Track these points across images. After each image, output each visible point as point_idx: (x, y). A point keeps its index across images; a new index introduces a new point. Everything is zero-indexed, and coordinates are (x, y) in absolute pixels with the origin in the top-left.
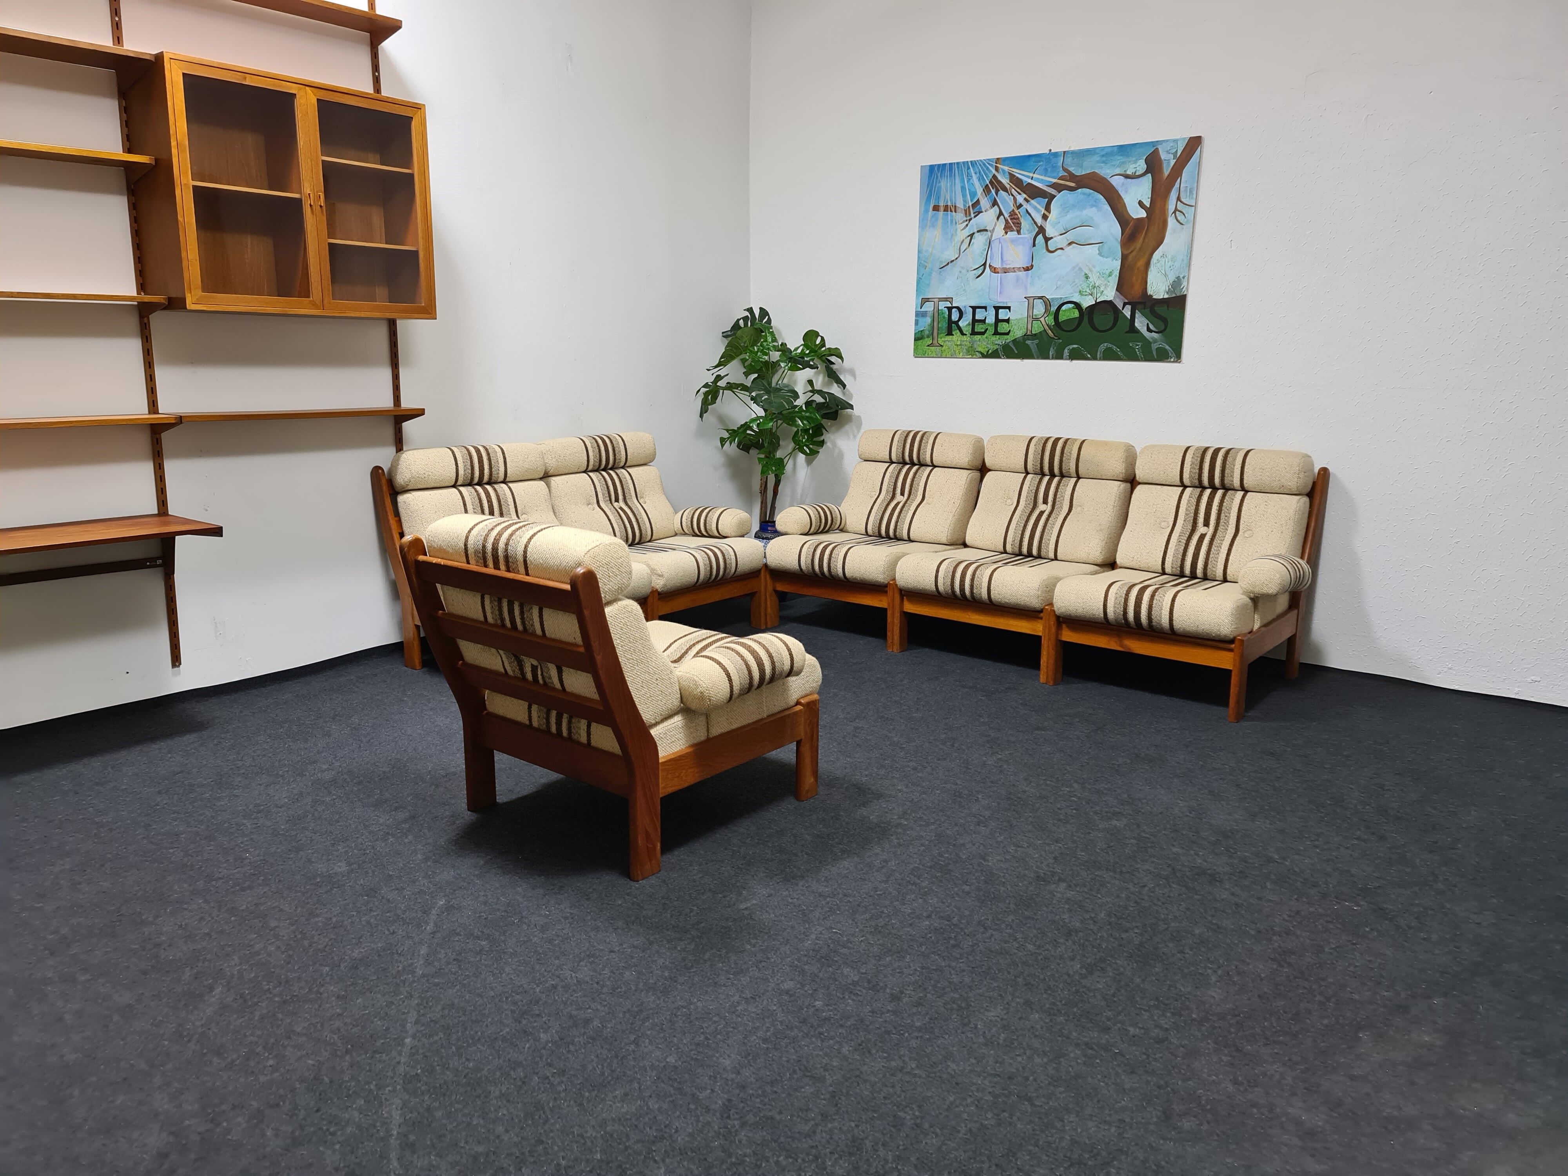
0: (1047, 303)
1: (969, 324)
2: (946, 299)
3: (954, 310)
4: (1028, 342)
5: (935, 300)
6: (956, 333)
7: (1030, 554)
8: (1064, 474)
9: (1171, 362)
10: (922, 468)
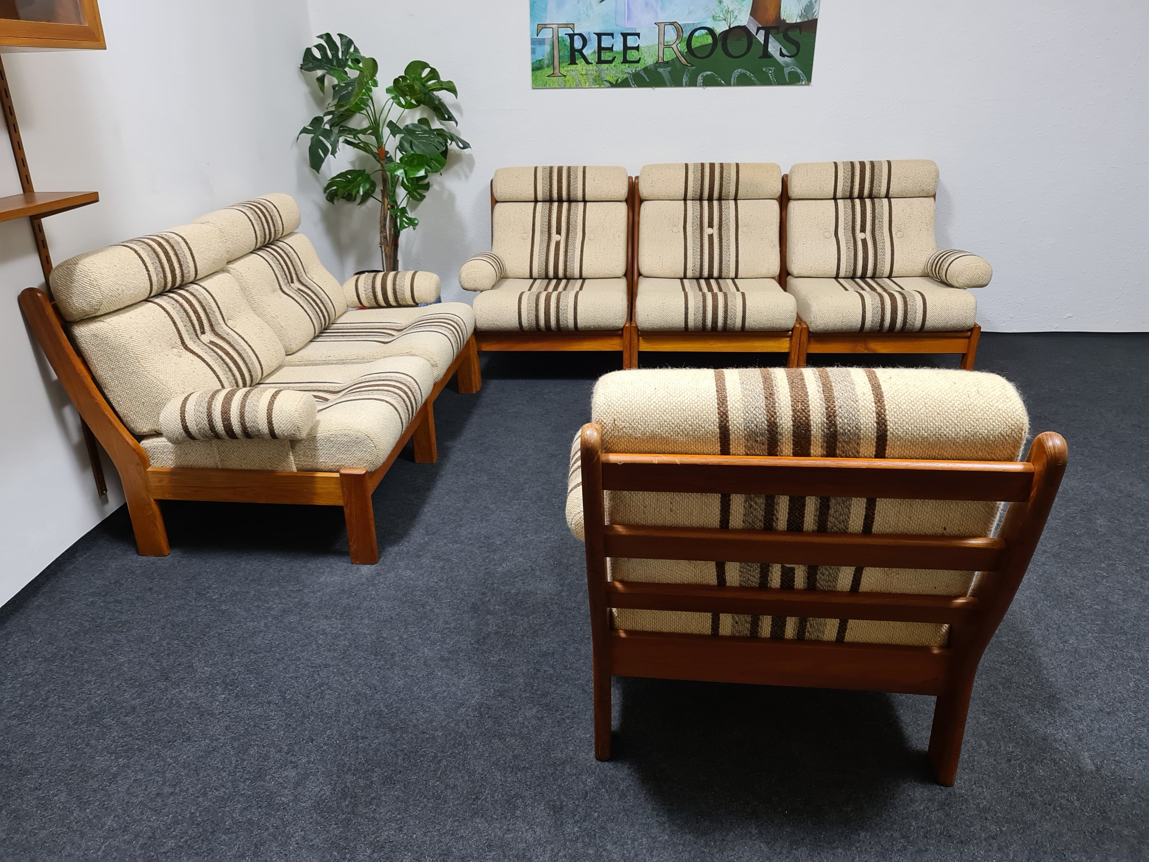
0: (679, 29)
1: (594, 52)
2: (567, 26)
3: (576, 37)
4: (661, 70)
5: (553, 26)
6: (580, 61)
7: (710, 276)
8: (723, 197)
9: (802, 85)
10: (573, 204)
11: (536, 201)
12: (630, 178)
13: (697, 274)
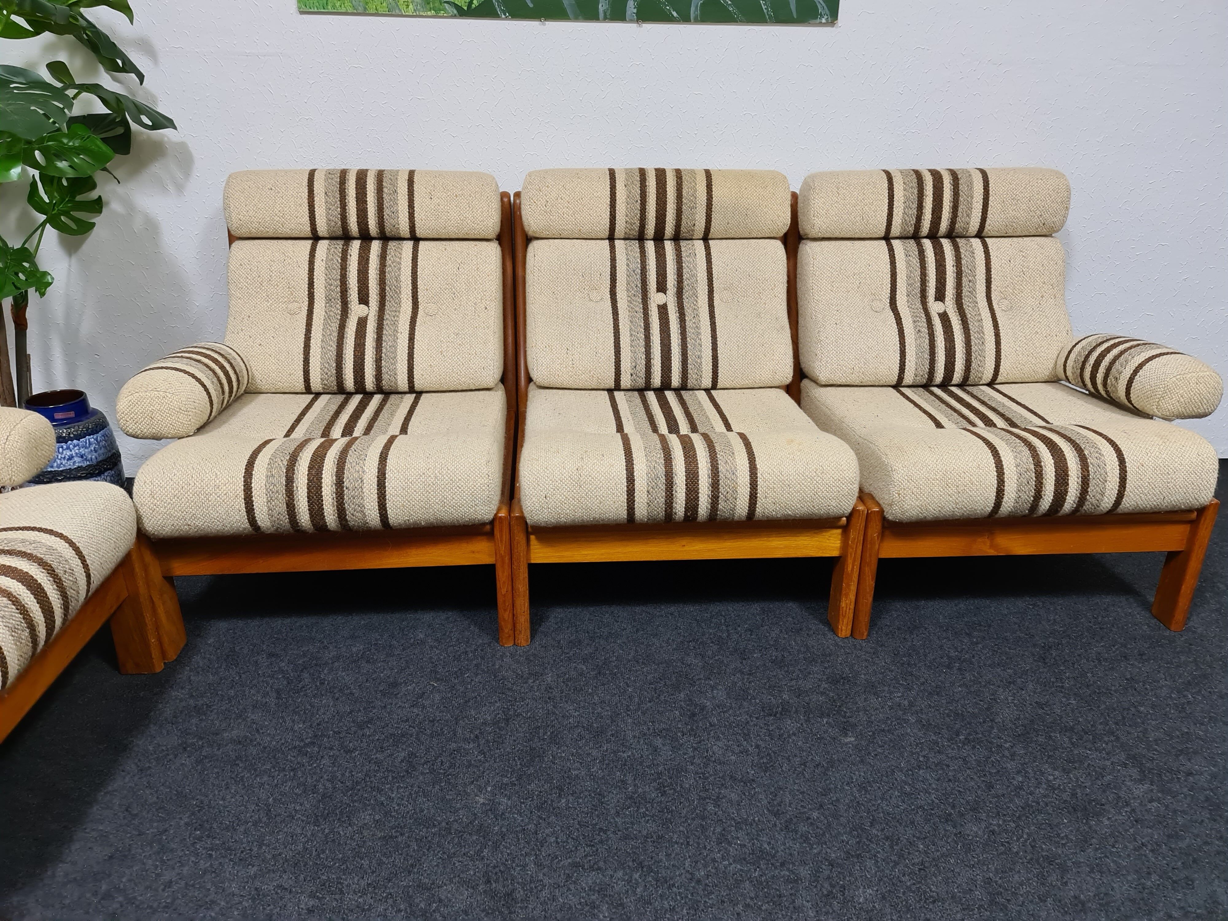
7: (666, 385)
8: (683, 235)
9: (821, 24)
10: (392, 244)
11: (316, 238)
12: (504, 195)
13: (641, 383)
